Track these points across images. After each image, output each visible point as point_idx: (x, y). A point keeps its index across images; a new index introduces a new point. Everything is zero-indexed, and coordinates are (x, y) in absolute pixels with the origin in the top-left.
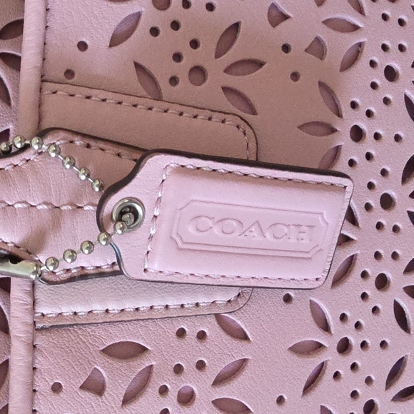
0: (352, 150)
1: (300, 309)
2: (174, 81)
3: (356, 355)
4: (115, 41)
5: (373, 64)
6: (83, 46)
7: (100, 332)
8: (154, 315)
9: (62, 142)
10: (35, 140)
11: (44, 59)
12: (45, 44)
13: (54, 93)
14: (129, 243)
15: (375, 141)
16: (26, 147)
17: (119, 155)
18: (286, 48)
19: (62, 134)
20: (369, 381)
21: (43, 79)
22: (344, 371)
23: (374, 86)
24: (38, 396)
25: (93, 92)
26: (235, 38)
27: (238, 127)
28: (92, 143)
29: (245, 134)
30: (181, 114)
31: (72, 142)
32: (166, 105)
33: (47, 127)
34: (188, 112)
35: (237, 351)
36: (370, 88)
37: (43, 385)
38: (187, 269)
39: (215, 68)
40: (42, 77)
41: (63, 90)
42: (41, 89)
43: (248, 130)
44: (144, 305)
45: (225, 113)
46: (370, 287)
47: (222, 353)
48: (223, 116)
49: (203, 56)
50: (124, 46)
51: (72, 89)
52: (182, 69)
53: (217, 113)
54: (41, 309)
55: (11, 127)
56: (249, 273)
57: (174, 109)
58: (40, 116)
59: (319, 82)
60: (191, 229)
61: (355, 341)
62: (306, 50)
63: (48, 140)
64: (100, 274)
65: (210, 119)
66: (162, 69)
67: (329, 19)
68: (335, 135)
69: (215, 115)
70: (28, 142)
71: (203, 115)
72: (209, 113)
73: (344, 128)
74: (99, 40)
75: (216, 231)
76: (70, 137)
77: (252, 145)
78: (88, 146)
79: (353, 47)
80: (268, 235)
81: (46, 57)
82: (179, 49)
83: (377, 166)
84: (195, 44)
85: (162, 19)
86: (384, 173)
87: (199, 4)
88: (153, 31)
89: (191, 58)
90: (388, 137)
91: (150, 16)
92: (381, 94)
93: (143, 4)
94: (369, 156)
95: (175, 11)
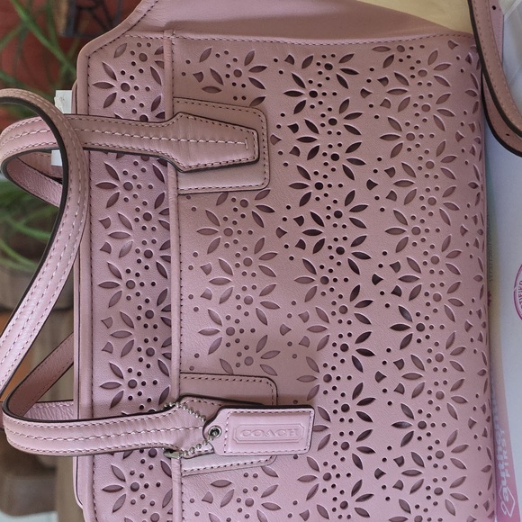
0: (325, 386)
1: (303, 461)
2: (238, 365)
3: (334, 480)
4: (211, 351)
5: (334, 345)
6: (197, 356)
7: (210, 476)
8: (232, 468)
9: (188, 401)
10: (177, 403)
11: (181, 364)
13: (185, 378)
14: (217, 443)
15: (337, 381)
16: (174, 406)
18: (290, 344)
19: (188, 398)
20: (342, 492)
21: (181, 372)
22: (328, 488)
23: (335, 355)
24: (184, 504)
25: (202, 376)
26: (266, 342)
27: (268, 383)
29: (271, 386)
30: (241, 380)
31: (192, 401)
32: (234, 377)
34: (244, 379)
35: (273, 482)
36: (333, 356)
37: (187, 500)
38: (241, 450)
39: (257, 357)
40: (180, 370)
41: (189, 376)
42: (179, 376)
43: (273, 384)
44: (222, 465)
45: (261, 377)
46: (338, 448)
47: (265, 483)
48: (260, 379)
49: (251, 352)
50: (215, 353)
51: (193, 376)
52: (241, 360)
54: (183, 469)
55: (170, 386)
56: (271, 450)
57: (238, 378)
59: (307, 357)
60: (242, 436)
61: (333, 474)
62: (299, 344)
63: (182, 402)
64: (207, 453)
65: (255, 381)
66: (232, 361)
67: (311, 327)
68: (316, 381)
69: (257, 379)
70: (174, 403)
71: (251, 379)
72: (254, 378)
73: (320, 377)
74: (204, 351)
75: (253, 435)
76: (191, 399)
77: (275, 391)
78: (200, 401)
79: (324, 338)
80: (276, 435)
81: (182, 362)
82: (240, 351)
83: (339, 392)
84: (247, 348)
85: (231, 339)
86: (343, 395)
87: (247, 331)
88: (228, 345)
89: (245, 354)
90: (344, 378)
91: (226, 339)
92: (339, 358)
93: (222, 334)
94: (334, 388)
95: (237, 335)
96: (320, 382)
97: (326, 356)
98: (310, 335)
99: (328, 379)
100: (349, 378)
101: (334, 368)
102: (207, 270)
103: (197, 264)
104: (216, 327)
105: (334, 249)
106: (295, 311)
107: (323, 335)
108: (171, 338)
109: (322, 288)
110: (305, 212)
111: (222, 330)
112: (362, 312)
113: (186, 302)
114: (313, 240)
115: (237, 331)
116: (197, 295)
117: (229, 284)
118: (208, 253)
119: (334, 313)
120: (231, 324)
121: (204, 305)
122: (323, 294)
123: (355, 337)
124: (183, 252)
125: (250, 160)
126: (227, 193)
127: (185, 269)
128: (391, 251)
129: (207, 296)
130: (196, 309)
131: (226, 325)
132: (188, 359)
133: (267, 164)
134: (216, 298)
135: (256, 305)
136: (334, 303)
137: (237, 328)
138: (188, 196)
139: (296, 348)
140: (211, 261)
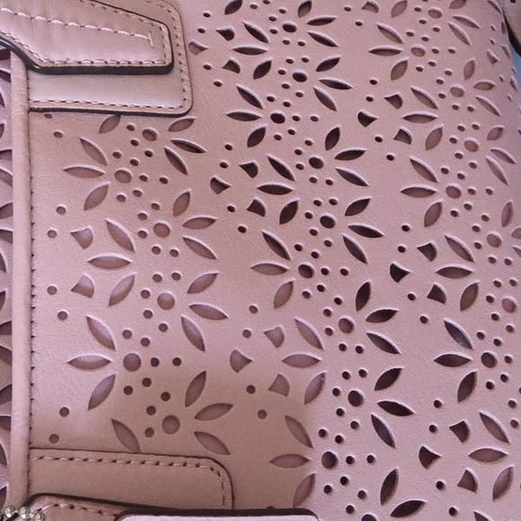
0: (325, 477)
2: (149, 432)
4: (93, 404)
5: (336, 392)
6: (64, 412)
9: (47, 507)
10: (23, 510)
11: (31, 428)
12: (31, 414)
13: (41, 458)
15: (347, 465)
16: (15, 516)
17: (100, 512)
18: (251, 389)
19: (47, 499)
21: (31, 447)
23: (340, 413)
25: (75, 454)
26: (203, 385)
27: (212, 469)
28: (75, 504)
29: (219, 475)
30: (157, 464)
31: (56, 505)
32: (142, 457)
33: (34, 493)
34: (164, 461)
36: (336, 416)
39: (186, 415)
40: (30, 444)
41: (48, 455)
42: (29, 456)
43: (222, 471)
45: (198, 457)
48: (196, 461)
49: (175, 406)
50: (102, 406)
51: (57, 453)
52: (155, 421)
53: (191, 459)
55: (7, 485)
57: (151, 460)
58: (28, 480)
59: (286, 417)
62: (270, 389)
63: (34, 508)
65: (185, 465)
66: (137, 424)
67: (289, 357)
68: (307, 465)
69: (189, 460)
70: (16, 511)
71: (178, 462)
72: (183, 460)
73: (315, 456)
74: (79, 404)
76: (54, 501)
77: (227, 485)
78: (72, 507)
79: (316, 378)
81: (33, 426)
82: (152, 403)
83: (353, 490)
84: (166, 396)
85: (134, 379)
86: (362, 495)
87: (165, 361)
88: (128, 390)
89: (163, 409)
90: (360, 459)
91: (124, 378)
92: (348, 419)
93: (116, 369)
94: (344, 481)
95: (146, 369)
96: (316, 468)
97: (321, 415)
98: (289, 373)
99: (330, 461)
100: (371, 459)
101: (339, 440)
102: (84, 240)
103: (64, 227)
104: (103, 354)
105: (317, 218)
106: (258, 326)
107: (313, 373)
108: (11, 385)
109: (302, 284)
110: (257, 156)
111: (116, 358)
112: (381, 331)
113: (42, 300)
114: (279, 203)
115: (146, 362)
116: (64, 287)
117: (128, 268)
118: (86, 208)
119: (329, 332)
120: (133, 348)
121: (79, 308)
122: (306, 295)
123: (374, 378)
124: (37, 205)
125: (158, 64)
126: (118, 114)
127: (41, 235)
128: (416, 224)
129: (84, 290)
130: (62, 316)
131: (124, 348)
132: (48, 418)
133: (186, 77)
134: (102, 295)
135: (182, 311)
136: (327, 313)
137: (145, 355)
138: (47, 112)
139: (264, 397)
140: (92, 223)
